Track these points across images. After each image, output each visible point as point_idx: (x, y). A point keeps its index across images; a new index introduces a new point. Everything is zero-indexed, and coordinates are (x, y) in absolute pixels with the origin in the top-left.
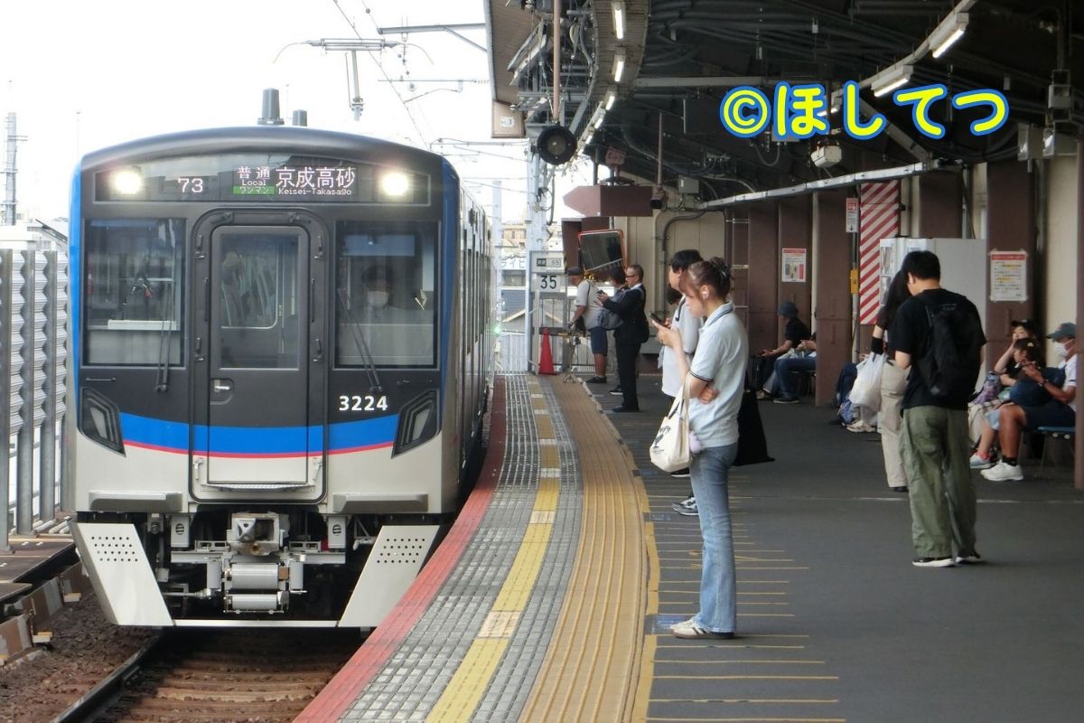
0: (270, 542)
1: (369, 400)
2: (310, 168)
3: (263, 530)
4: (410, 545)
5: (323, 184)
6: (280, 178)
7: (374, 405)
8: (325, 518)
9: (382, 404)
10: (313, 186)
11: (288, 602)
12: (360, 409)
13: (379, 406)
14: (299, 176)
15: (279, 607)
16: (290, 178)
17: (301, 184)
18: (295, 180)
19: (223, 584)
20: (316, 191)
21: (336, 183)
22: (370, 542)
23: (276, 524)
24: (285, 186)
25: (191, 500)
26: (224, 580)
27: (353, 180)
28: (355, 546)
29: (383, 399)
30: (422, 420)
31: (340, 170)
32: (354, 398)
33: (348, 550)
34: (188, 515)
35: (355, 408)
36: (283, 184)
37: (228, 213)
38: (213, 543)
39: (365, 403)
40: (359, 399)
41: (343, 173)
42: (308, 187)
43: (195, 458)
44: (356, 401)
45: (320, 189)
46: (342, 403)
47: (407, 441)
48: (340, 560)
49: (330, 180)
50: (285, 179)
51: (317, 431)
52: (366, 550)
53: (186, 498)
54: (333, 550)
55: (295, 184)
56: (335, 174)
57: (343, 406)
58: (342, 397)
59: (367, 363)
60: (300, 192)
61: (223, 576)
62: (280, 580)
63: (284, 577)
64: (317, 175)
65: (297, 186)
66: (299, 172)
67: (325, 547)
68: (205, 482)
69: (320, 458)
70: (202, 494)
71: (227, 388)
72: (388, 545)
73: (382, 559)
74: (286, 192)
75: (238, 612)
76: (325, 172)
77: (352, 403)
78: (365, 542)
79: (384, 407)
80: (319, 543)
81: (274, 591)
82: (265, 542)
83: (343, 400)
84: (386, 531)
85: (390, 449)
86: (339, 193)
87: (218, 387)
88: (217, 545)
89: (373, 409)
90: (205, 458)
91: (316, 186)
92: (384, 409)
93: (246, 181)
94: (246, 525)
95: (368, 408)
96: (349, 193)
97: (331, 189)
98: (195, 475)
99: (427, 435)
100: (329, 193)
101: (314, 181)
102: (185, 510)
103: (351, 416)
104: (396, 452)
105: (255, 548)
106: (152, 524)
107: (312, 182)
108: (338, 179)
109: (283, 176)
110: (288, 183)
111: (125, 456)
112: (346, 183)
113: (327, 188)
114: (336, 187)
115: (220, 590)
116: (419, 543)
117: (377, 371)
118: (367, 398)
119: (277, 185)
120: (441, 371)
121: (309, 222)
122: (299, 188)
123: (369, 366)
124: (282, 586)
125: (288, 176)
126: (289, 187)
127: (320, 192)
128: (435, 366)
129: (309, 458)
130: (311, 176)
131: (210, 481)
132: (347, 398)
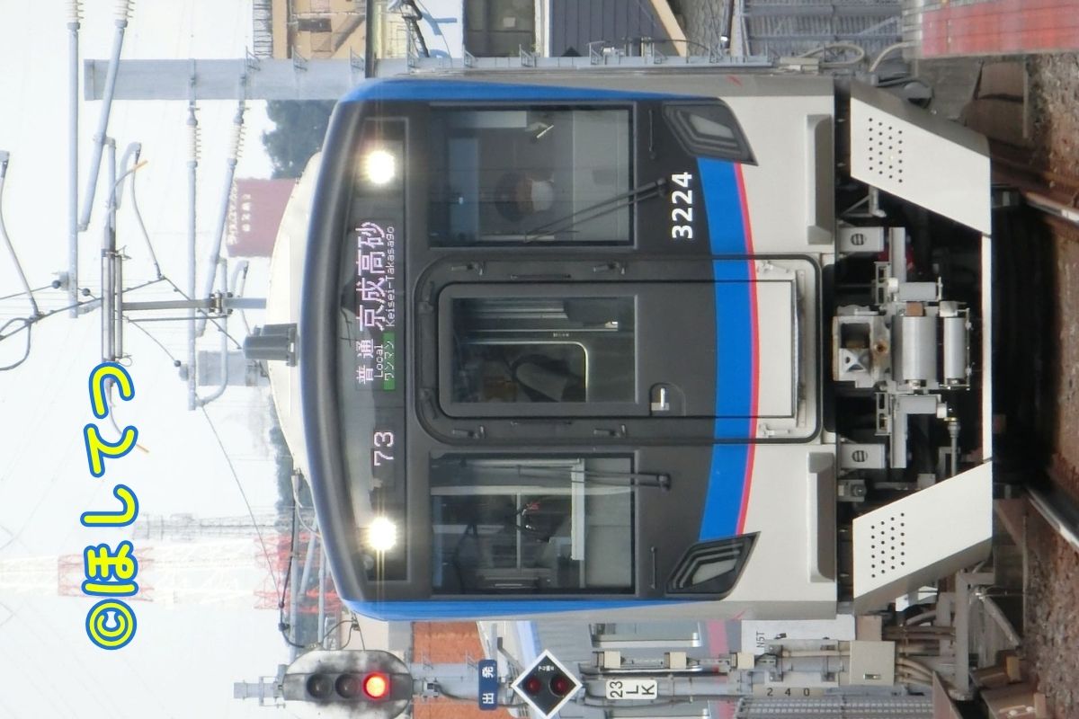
0: (872, 328)
1: (679, 198)
2: (359, 284)
3: (855, 337)
4: (877, 139)
5: (380, 266)
6: (373, 325)
7: (685, 191)
8: (841, 256)
9: (682, 180)
11: (955, 303)
12: (690, 210)
13: (685, 185)
14: (369, 299)
15: (961, 315)
16: (373, 311)
17: (381, 297)
18: (375, 305)
19: (932, 392)
20: (389, 275)
21: (378, 249)
22: (875, 194)
23: (846, 319)
24: (383, 319)
25: (817, 440)
26: (925, 390)
27: (373, 225)
28: (881, 214)
29: (675, 178)
30: (706, 126)
31: (360, 243)
32: (675, 219)
33: (886, 224)
34: (838, 444)
35: (689, 217)
36: (380, 321)
37: (422, 394)
38: (879, 411)
39: (682, 204)
40: (676, 212)
41: (365, 238)
42: (385, 287)
43: (759, 435)
44: (679, 216)
45: (385, 269)
46: (682, 234)
47: (734, 145)
48: (900, 234)
49: (375, 256)
50: (373, 318)
51: (720, 270)
52: (887, 200)
53: (816, 447)
54: (886, 245)
55: (379, 304)
56: (367, 250)
57: (686, 233)
58: (674, 236)
59: (626, 201)
60: (391, 298)
61: (918, 392)
62: (924, 314)
63: (920, 308)
64: (367, 275)
65: (383, 302)
66: (364, 299)
67: (884, 255)
68: (793, 421)
69: (758, 263)
70: (808, 425)
71: (663, 392)
72: (877, 168)
73: (897, 176)
74: (391, 316)
75: (969, 371)
76: (364, 263)
77: (682, 221)
78: (875, 201)
79: (687, 177)
80: (878, 264)
81: (940, 322)
82: (872, 336)
83: (678, 233)
84: (859, 171)
85: (746, 169)
86: (391, 244)
87: (661, 405)
88: (882, 406)
89: (690, 192)
90: (760, 421)
91: (383, 276)
92: (690, 177)
93: (377, 372)
94: (848, 360)
95: (689, 199)
96: (391, 229)
97: (387, 255)
98: (784, 434)
99: (727, 117)
100: (391, 258)
101: (375, 278)
102: (832, 449)
103: (700, 223)
104: (751, 160)
105: (881, 348)
106: (853, 495)
107: (377, 282)
108: (372, 245)
109: (370, 322)
110: (379, 315)
111: (759, 532)
112: (378, 235)
113: (385, 262)
114: (385, 248)
115: (939, 396)
116: (874, 125)
117: (640, 185)
118: (674, 201)
119: (382, 329)
120: (637, 100)
121: (432, 283)
122: (386, 299)
123: (631, 198)
124: (932, 311)
125: (370, 314)
126: (384, 313)
127: (391, 270)
128: (630, 109)
129: (758, 278)
130: (369, 283)
131: (790, 414)
132: (675, 229)
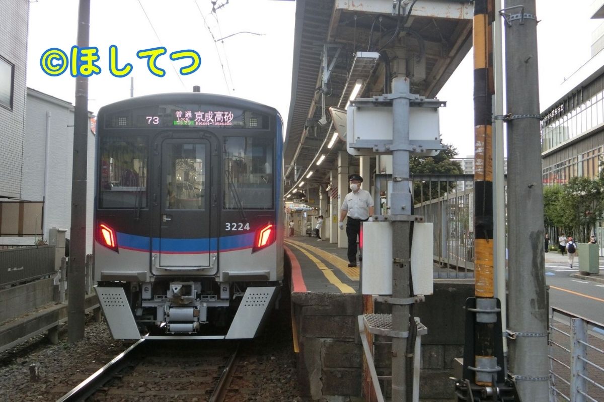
0: (190, 297)
1: (240, 225)
2: (212, 112)
3: (186, 291)
4: (261, 297)
6: (197, 117)
7: (243, 228)
8: (219, 284)
10: (212, 121)
11: (199, 328)
12: (236, 229)
13: (245, 228)
14: (206, 116)
15: (194, 330)
16: (202, 117)
17: (207, 120)
18: (204, 118)
19: (165, 318)
20: (214, 123)
21: (224, 119)
22: (241, 295)
23: (193, 287)
24: (199, 121)
25: (151, 275)
26: (166, 316)
27: (232, 118)
28: (234, 297)
29: (248, 224)
31: (226, 113)
32: (233, 224)
33: (231, 300)
34: (150, 283)
35: (233, 229)
36: (198, 119)
39: (238, 227)
40: (235, 225)
41: (228, 115)
42: (210, 121)
43: (153, 254)
45: (216, 122)
48: (227, 305)
49: (221, 118)
50: (199, 117)
51: (214, 240)
52: (240, 299)
53: (149, 275)
54: (223, 299)
55: (204, 120)
56: (223, 115)
57: (228, 228)
59: (240, 207)
60: (206, 124)
61: (165, 314)
62: (194, 316)
64: (215, 115)
66: (206, 114)
67: (219, 298)
68: (158, 267)
69: (216, 254)
70: (157, 272)
71: (170, 219)
72: (250, 297)
73: (247, 304)
74: (200, 124)
75: (173, 333)
76: (219, 115)
77: (232, 226)
78: (239, 295)
79: (248, 228)
80: (216, 296)
81: (192, 322)
82: (187, 297)
83: (228, 225)
84: (249, 290)
85: (251, 249)
86: (226, 124)
87: (165, 219)
89: (242, 230)
90: (158, 254)
91: (214, 121)
92: (248, 230)
93: (180, 118)
94: (176, 288)
95: (239, 229)
96: (231, 124)
97: (221, 122)
98: (153, 263)
100: (221, 124)
101: (213, 118)
102: (148, 280)
103: (231, 233)
104: (254, 251)
105: (182, 300)
107: (212, 119)
108: (225, 117)
110: (201, 119)
111: (119, 253)
112: (229, 119)
113: (219, 121)
114: (224, 121)
116: (266, 295)
117: (245, 211)
118: (239, 224)
119: (196, 120)
120: (276, 211)
121: (211, 137)
122: (206, 122)
123: (241, 209)
124: (196, 319)
125: (200, 116)
126: (201, 121)
127: (216, 124)
128: (273, 208)
129: (211, 254)
130: (212, 116)
131: (161, 265)
132: (229, 224)
